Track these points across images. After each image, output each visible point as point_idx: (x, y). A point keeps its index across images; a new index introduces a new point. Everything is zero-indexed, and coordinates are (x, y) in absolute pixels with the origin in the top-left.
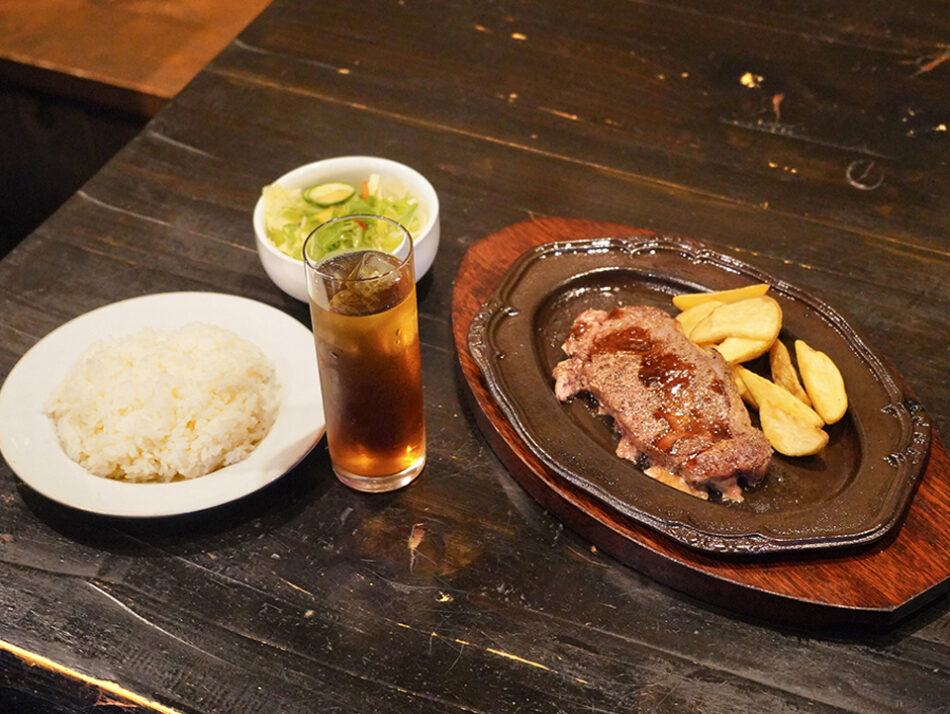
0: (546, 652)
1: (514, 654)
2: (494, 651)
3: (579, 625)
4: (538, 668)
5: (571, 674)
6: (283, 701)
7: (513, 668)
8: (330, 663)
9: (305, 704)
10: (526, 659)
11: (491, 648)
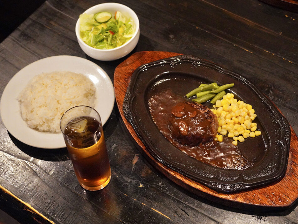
0: (171, 212)
1: (160, 212)
2: (154, 209)
3: (184, 202)
4: (167, 218)
5: (177, 222)
6: (82, 219)
7: (159, 217)
8: (99, 206)
9: (89, 221)
10: (164, 214)
11: (153, 208)
